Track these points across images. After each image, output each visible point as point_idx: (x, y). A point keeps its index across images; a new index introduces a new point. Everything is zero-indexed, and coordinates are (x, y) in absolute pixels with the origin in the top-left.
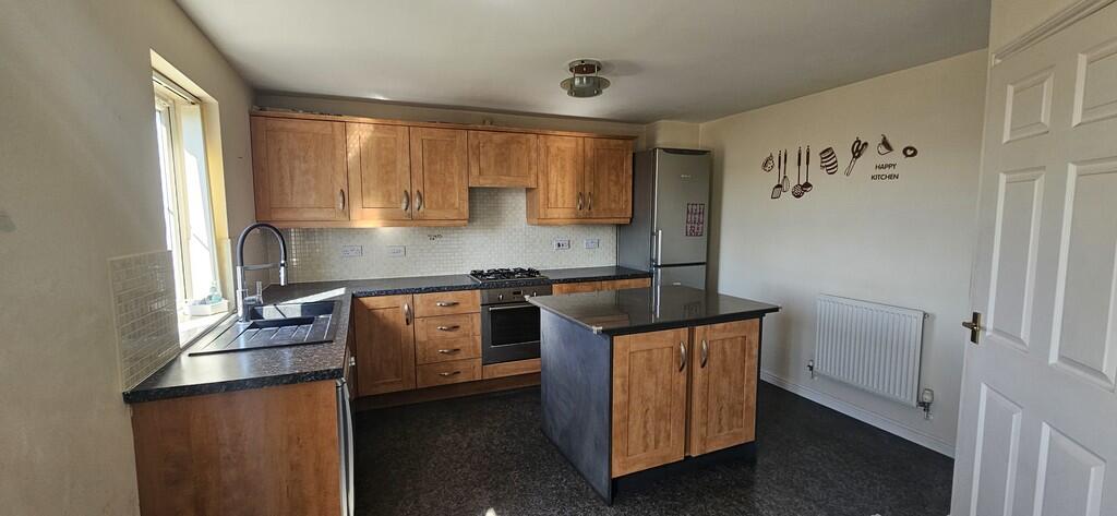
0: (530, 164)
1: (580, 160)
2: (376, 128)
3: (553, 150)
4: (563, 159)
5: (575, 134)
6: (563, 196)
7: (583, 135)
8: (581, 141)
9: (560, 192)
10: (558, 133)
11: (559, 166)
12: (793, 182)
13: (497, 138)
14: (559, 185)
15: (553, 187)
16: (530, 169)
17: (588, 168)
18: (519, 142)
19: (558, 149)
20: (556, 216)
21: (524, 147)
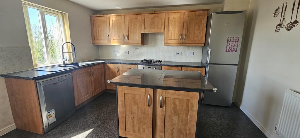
0: (162, 24)
1: (182, 21)
2: (116, 17)
3: (171, 18)
4: (175, 21)
5: (180, 11)
6: (174, 35)
7: (183, 11)
8: (183, 14)
9: (173, 34)
10: (173, 12)
11: (173, 24)
12: (288, 21)
13: (151, 16)
14: (173, 31)
15: (170, 32)
16: (162, 26)
17: (185, 24)
18: (158, 17)
19: (173, 18)
20: (171, 42)
21: (160, 18)
